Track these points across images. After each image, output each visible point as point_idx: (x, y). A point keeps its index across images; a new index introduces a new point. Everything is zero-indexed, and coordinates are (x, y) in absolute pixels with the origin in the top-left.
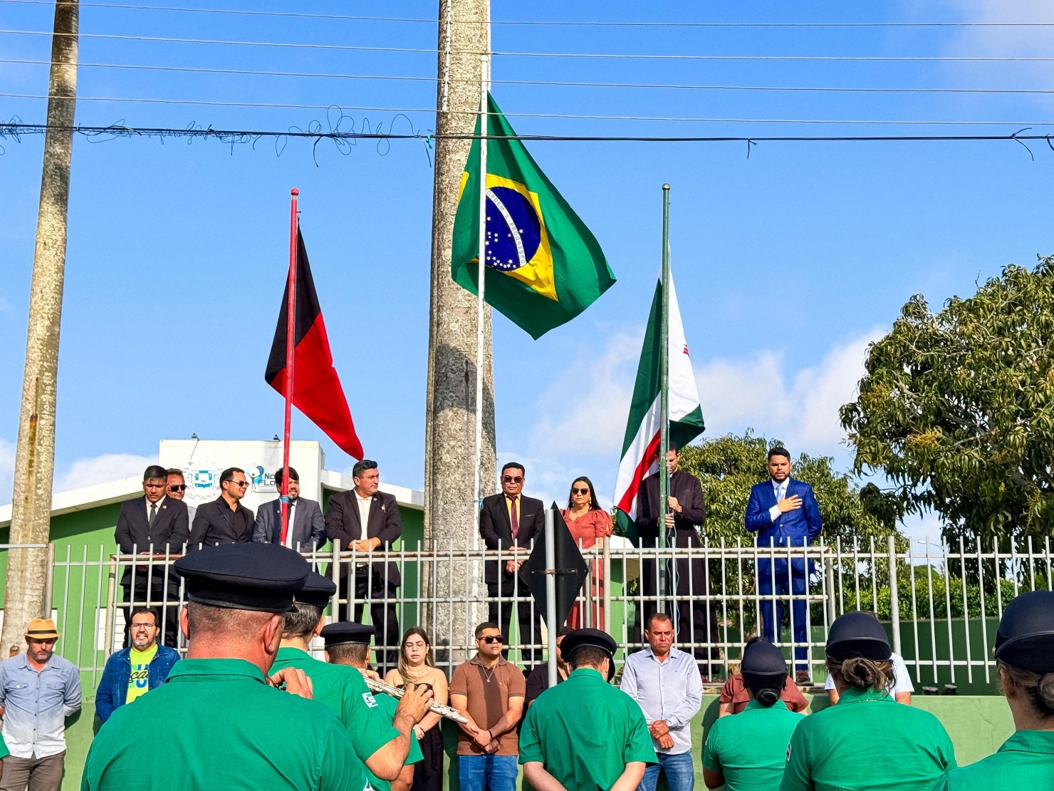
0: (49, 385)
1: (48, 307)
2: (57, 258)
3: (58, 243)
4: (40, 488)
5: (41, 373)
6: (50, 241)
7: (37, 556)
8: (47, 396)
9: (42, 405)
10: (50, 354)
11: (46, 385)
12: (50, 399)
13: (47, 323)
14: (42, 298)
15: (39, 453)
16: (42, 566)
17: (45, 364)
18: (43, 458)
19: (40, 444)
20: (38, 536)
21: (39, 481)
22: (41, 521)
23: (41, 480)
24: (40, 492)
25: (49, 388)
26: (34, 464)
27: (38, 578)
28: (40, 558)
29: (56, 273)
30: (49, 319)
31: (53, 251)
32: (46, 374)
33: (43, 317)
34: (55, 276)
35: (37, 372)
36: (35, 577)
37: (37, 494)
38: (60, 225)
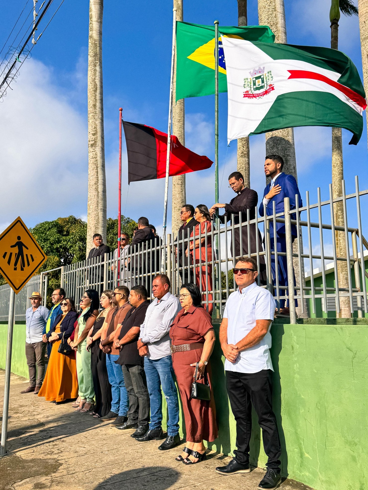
0: (341, 215)
1: (337, 188)
2: (338, 170)
3: (338, 164)
4: (341, 252)
5: (337, 211)
6: (336, 164)
7: (344, 276)
8: (341, 219)
9: (339, 223)
10: (340, 204)
11: (339, 215)
12: (342, 220)
13: (337, 193)
14: (335, 185)
15: (339, 240)
16: (346, 280)
17: (338, 208)
18: (341, 241)
19: (340, 237)
20: (343, 269)
21: (341, 250)
22: (343, 264)
23: (342, 249)
24: (342, 253)
25: (341, 216)
26: (338, 244)
27: (345, 284)
28: (345, 277)
29: (339, 175)
30: (338, 192)
31: (337, 168)
32: (339, 211)
33: (336, 192)
34: (338, 176)
35: (336, 211)
36: (344, 284)
37: (341, 254)
38: (339, 158)
